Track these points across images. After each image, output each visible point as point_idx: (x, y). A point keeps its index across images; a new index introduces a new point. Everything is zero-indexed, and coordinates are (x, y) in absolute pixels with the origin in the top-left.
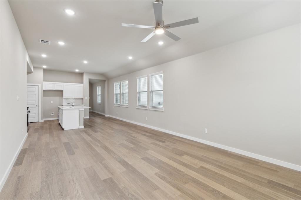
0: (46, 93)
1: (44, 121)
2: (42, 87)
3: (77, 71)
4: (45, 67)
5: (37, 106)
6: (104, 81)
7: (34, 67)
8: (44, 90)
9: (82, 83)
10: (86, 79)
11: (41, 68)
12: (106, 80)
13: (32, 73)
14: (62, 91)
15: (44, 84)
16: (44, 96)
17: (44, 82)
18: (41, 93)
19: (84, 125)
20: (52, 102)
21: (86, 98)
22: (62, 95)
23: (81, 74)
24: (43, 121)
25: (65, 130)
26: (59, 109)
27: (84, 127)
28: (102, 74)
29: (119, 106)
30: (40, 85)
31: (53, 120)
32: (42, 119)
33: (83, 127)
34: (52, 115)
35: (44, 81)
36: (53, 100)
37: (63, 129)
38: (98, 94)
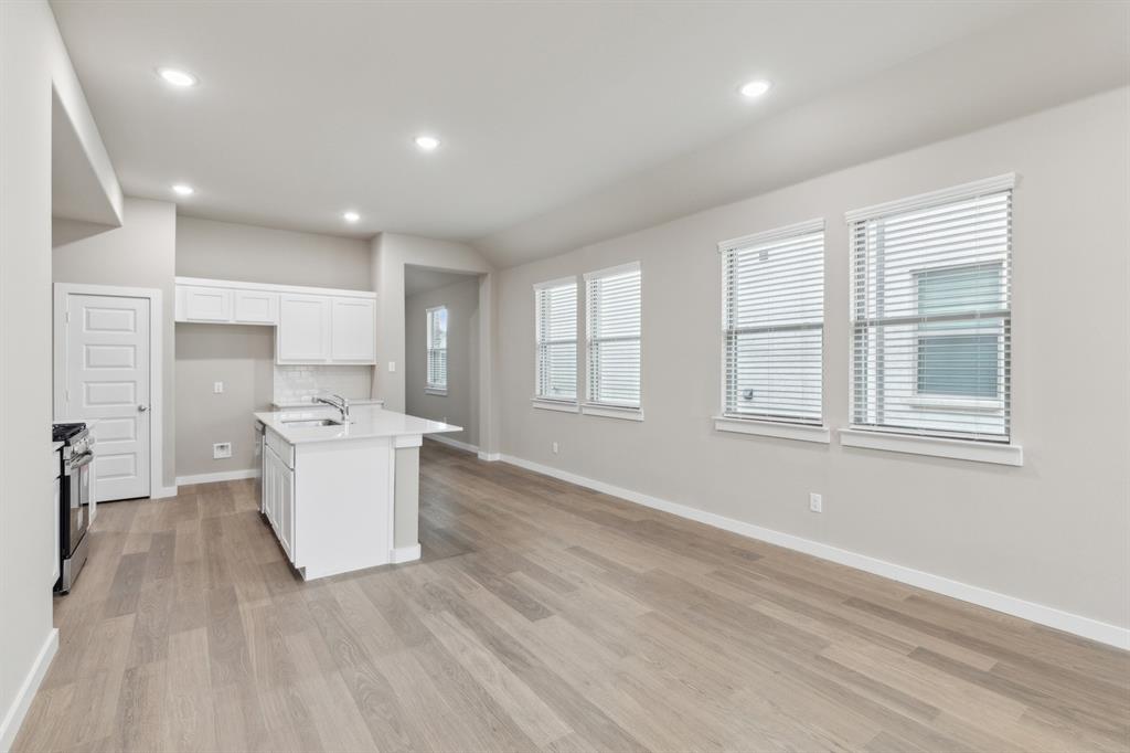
0: (190, 337)
1: (180, 489)
2: (168, 306)
3: (352, 218)
4: (183, 191)
5: (141, 410)
6: (475, 280)
7: (127, 196)
8: (176, 323)
9: (370, 287)
10: (390, 266)
11: (163, 200)
12: (486, 274)
13: (114, 225)
14: (270, 330)
15: (177, 289)
16: (180, 353)
17: (179, 280)
18: (161, 341)
19: (419, 542)
20: (219, 387)
21: (392, 366)
22: (270, 351)
23: (366, 243)
24: (172, 492)
25: (308, 577)
26: (263, 432)
27: (424, 550)
28: (470, 243)
29: (576, 410)
30: (157, 295)
31: (223, 487)
32: (167, 481)
33: (413, 552)
34: (218, 454)
35: (178, 274)
36: (228, 379)
37: (297, 575)
38: (429, 346)
